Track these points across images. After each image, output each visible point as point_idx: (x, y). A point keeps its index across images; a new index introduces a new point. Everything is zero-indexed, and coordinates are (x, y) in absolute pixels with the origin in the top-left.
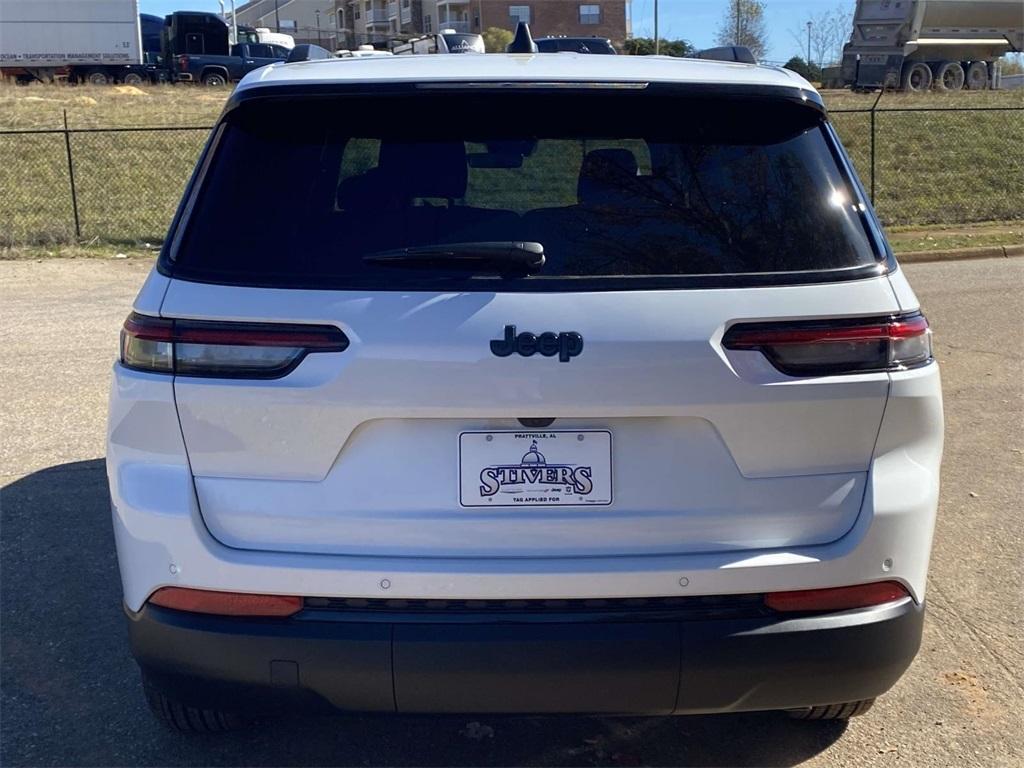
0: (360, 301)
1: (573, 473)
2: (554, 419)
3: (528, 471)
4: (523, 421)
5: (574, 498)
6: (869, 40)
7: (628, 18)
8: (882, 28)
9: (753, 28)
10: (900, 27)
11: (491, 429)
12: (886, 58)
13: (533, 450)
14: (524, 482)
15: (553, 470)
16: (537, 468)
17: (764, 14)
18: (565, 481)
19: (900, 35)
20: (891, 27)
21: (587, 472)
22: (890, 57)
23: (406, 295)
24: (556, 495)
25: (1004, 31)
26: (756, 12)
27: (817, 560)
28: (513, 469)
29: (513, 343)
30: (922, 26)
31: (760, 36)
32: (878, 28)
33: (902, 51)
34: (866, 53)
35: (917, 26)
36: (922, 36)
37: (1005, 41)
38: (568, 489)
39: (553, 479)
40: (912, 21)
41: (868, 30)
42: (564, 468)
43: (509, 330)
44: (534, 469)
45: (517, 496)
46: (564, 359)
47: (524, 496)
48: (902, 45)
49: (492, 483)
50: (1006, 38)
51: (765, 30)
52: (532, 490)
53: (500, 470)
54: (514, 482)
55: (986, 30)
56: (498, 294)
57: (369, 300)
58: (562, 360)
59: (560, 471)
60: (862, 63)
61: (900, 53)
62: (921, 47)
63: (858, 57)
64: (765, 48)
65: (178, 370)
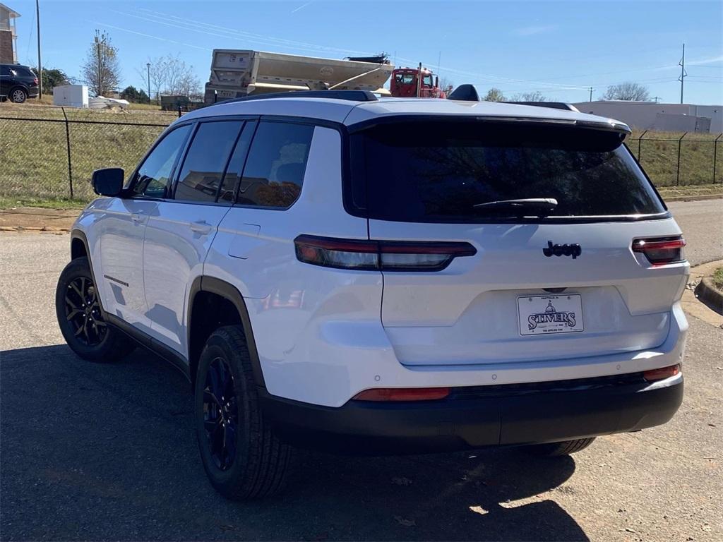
0: (479, 229)
1: (567, 316)
2: (565, 288)
3: (548, 316)
4: (546, 290)
5: (568, 329)
6: (222, 81)
7: (14, 50)
8: (231, 73)
9: (110, 65)
10: (244, 74)
11: (529, 294)
12: (236, 94)
13: (550, 305)
14: (547, 321)
15: (559, 315)
16: (553, 315)
17: (117, 56)
18: (564, 320)
19: (243, 79)
20: (238, 74)
21: (573, 315)
22: (238, 93)
23: (499, 226)
24: (561, 327)
25: (307, 81)
26: (111, 53)
27: (662, 354)
28: (542, 315)
29: (552, 250)
30: (258, 74)
31: (115, 70)
32: (228, 73)
33: (246, 90)
34: (221, 90)
35: (255, 74)
36: (258, 81)
37: (307, 88)
38: (566, 324)
39: (559, 320)
40: (251, 70)
41: (222, 74)
42: (563, 313)
43: (550, 243)
44: (551, 314)
45: (544, 329)
46: (574, 257)
47: (547, 329)
48: (246, 86)
49: (533, 322)
50: (307, 86)
51: (118, 67)
52: (551, 325)
53: (536, 316)
54: (543, 322)
55: (296, 80)
56: (540, 225)
57: (482, 229)
58: (573, 258)
59: (562, 315)
60: (218, 96)
61: (245, 91)
62: (257, 88)
63: (216, 92)
64: (118, 80)
65: (382, 268)
